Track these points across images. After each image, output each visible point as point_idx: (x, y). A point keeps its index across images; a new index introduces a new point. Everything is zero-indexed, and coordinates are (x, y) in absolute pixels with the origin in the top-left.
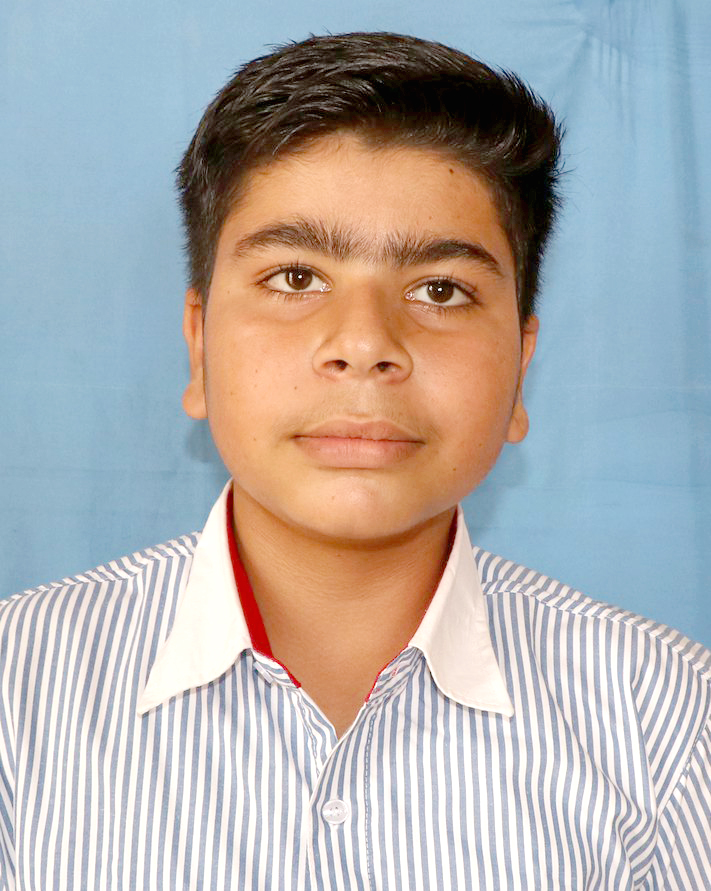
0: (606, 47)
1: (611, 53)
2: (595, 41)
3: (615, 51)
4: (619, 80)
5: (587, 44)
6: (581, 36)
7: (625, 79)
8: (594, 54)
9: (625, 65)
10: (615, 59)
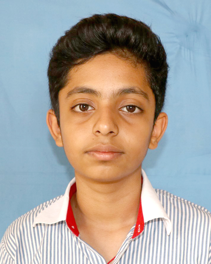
2: (183, 48)
3: (188, 50)
5: (180, 48)
6: (178, 46)
8: (183, 51)
9: (192, 54)
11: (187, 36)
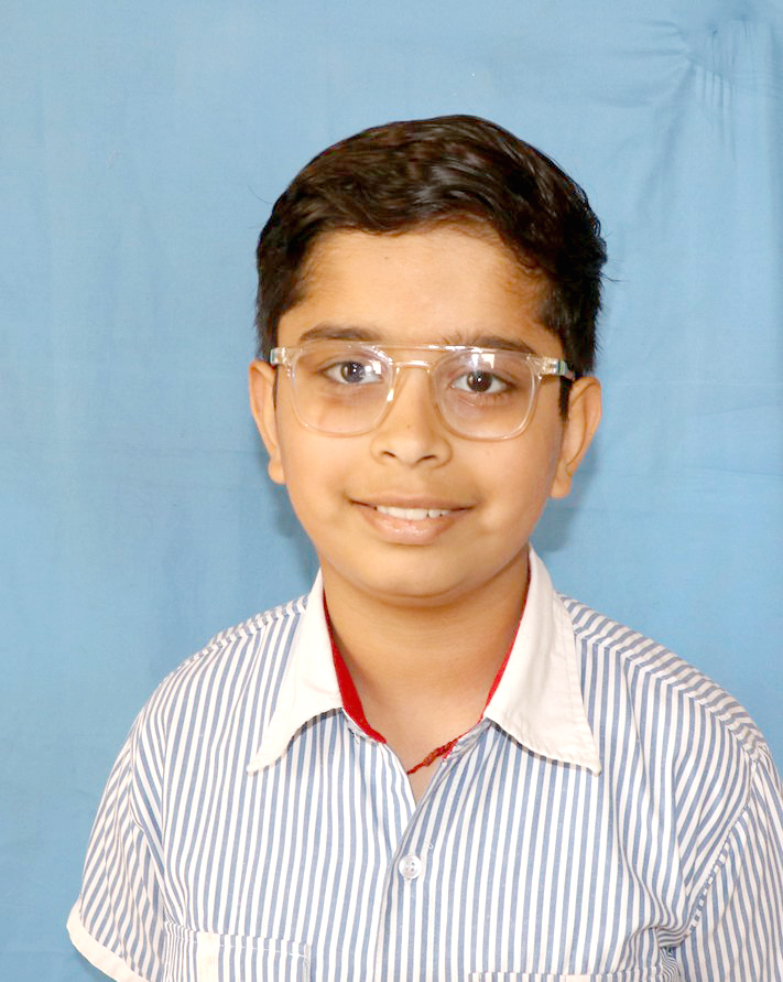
0: (709, 75)
1: (713, 80)
2: (699, 69)
3: (717, 78)
4: (721, 104)
5: (691, 72)
6: (686, 64)
7: (726, 103)
8: (698, 80)
9: (726, 91)
10: (717, 85)
11: (715, 33)
